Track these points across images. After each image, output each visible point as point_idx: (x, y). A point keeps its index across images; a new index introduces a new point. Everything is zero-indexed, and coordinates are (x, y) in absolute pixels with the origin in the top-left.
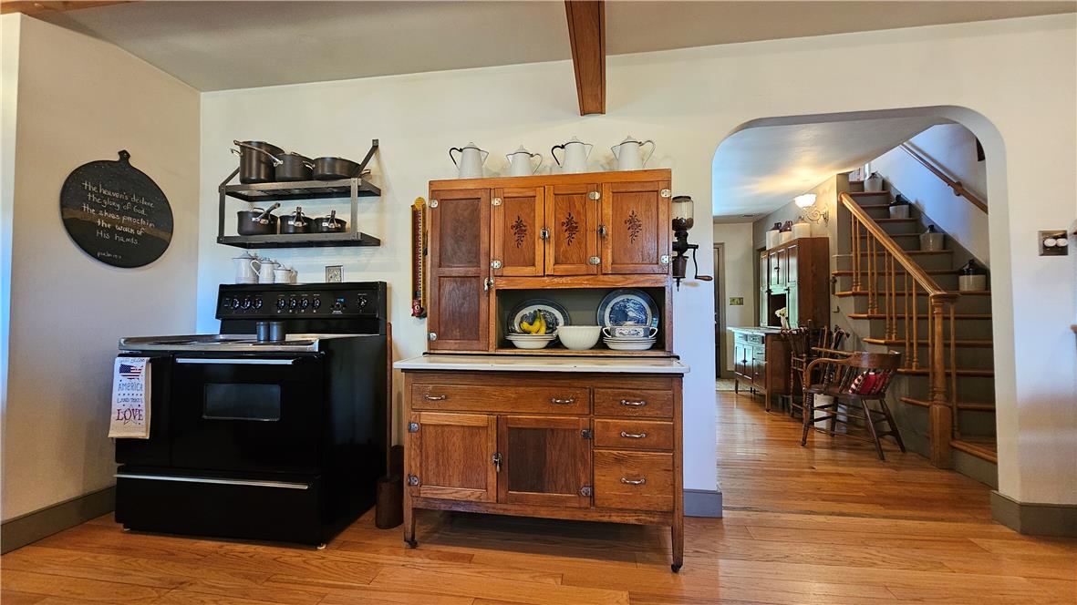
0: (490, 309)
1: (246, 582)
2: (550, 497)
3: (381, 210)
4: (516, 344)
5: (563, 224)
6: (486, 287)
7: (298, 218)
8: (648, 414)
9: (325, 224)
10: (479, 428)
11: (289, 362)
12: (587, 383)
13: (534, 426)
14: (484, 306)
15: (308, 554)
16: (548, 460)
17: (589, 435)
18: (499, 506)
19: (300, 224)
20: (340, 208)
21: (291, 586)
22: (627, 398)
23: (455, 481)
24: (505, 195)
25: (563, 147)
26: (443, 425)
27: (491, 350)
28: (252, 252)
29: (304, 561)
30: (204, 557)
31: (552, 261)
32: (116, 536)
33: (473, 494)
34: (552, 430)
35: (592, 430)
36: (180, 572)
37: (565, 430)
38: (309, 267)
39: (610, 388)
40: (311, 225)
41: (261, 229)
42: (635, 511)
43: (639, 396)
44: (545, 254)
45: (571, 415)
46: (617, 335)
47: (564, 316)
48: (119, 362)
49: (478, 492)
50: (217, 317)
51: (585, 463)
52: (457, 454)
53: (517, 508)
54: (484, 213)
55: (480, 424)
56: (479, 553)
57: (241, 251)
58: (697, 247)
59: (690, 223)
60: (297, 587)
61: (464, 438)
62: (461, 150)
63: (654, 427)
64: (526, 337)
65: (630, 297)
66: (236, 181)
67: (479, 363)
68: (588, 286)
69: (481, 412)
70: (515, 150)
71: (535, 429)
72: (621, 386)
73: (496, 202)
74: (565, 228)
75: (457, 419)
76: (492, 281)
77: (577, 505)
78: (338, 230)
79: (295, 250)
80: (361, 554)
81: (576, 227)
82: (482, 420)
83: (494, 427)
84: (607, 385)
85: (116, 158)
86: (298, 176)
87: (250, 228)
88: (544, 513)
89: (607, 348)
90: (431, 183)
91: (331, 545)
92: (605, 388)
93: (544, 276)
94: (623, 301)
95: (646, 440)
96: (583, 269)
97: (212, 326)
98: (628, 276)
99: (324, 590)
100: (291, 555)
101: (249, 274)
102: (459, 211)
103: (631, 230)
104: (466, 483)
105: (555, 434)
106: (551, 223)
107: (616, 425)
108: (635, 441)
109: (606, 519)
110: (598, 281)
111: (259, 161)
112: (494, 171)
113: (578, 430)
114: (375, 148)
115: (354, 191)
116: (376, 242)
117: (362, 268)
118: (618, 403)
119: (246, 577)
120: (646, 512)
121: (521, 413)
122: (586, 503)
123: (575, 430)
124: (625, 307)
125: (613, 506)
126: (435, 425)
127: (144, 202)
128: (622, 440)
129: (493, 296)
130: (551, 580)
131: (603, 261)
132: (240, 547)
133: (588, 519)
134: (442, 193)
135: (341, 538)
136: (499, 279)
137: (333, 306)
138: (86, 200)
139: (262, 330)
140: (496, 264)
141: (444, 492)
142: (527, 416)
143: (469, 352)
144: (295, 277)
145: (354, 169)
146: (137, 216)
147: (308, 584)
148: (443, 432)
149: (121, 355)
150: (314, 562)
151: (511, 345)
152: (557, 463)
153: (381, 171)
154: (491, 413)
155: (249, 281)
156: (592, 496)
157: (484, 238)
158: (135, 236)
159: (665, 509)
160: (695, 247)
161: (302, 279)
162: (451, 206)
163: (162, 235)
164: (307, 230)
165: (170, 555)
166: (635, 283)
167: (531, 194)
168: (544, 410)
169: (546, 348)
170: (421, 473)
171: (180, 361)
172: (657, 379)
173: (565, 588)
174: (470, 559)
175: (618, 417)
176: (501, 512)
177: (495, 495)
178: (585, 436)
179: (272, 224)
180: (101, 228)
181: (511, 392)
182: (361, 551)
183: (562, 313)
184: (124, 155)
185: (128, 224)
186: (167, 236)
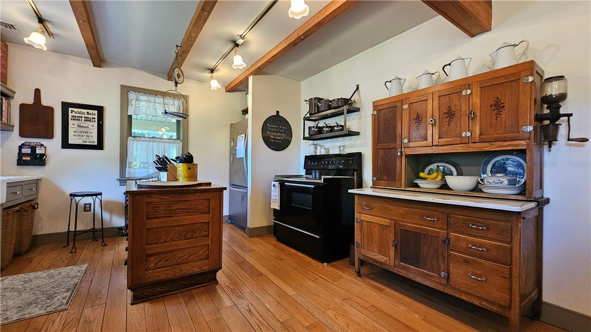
0: (402, 165)
1: (297, 266)
2: (423, 272)
3: (360, 118)
4: (420, 185)
5: (445, 113)
6: (399, 154)
7: (327, 127)
8: (489, 236)
9: (336, 128)
10: (386, 226)
11: (313, 186)
12: (447, 211)
13: (414, 230)
14: (398, 163)
15: (319, 264)
16: (422, 250)
17: (447, 241)
18: (396, 268)
19: (327, 129)
20: (340, 120)
21: (309, 272)
22: (474, 223)
23: (375, 250)
24: (410, 102)
25: (450, 64)
26: (370, 222)
27: (402, 187)
28: (315, 142)
29: (317, 266)
30: (290, 254)
31: (437, 137)
32: (274, 241)
33: (383, 259)
34: (424, 235)
35: (448, 239)
36: (282, 256)
37: (432, 236)
38: (333, 147)
39: (461, 215)
40: (332, 129)
41: (316, 133)
42: (479, 298)
43: (482, 223)
44: (432, 133)
45: (436, 228)
46: (486, 183)
47: (457, 170)
48: (273, 183)
49: (385, 258)
50: (304, 168)
51: (444, 258)
52: (376, 237)
53: (405, 272)
54: (398, 114)
55: (386, 224)
56: (387, 289)
57: (312, 142)
58: (571, 115)
59: (563, 97)
60: (311, 273)
61: (379, 230)
62: (390, 82)
63: (495, 246)
64: (423, 181)
65: (509, 157)
66: (308, 115)
67: (395, 194)
68: (462, 151)
69: (387, 218)
70: (422, 73)
71: (415, 232)
72: (469, 215)
73: (406, 107)
74: (446, 115)
75: (376, 220)
76: (403, 150)
77: (438, 281)
78: (342, 130)
79: (329, 140)
80: (338, 271)
81: (454, 114)
82: (387, 223)
83: (393, 227)
84: (459, 213)
85: (276, 114)
86: (326, 109)
87: (312, 133)
88: (419, 279)
89: (481, 191)
90: (373, 103)
91: (329, 264)
92: (458, 215)
93: (433, 146)
94: (502, 160)
95: (487, 253)
96: (458, 140)
97: (303, 172)
98: (493, 143)
99: (318, 278)
100: (314, 263)
101: (314, 152)
102: (386, 115)
103: (496, 111)
104: (380, 253)
105: (426, 238)
106: (437, 114)
107: (465, 239)
108: (478, 252)
109: (457, 295)
110: (470, 147)
111: (315, 105)
112: (414, 87)
113: (439, 237)
114: (358, 88)
115: (345, 112)
116: (358, 134)
117: (352, 146)
118: (467, 225)
119: (298, 264)
120: (487, 301)
121: (407, 222)
122: (444, 281)
123: (437, 237)
124: (505, 164)
125: (462, 289)
126: (367, 221)
127: (283, 128)
128: (469, 249)
129: (404, 158)
130: (417, 315)
131: (473, 134)
132: (301, 255)
133: (446, 292)
134: (378, 107)
135: (334, 263)
136: (407, 149)
137: (339, 164)
138: (268, 130)
139: (314, 173)
140: (406, 141)
141: (371, 254)
142: (410, 224)
143: (391, 188)
144: (329, 151)
145: (346, 101)
146: (281, 133)
147: (314, 273)
148: (370, 225)
149: (274, 181)
150: (320, 268)
151: (417, 186)
152: (427, 254)
153: (360, 99)
154: (392, 220)
155: (314, 154)
156: (448, 278)
157: (399, 127)
158: (281, 140)
159: (502, 303)
160: (569, 115)
161: (332, 152)
162: (383, 112)
163: (288, 138)
164: (331, 131)
165: (283, 250)
166: (498, 147)
167: (425, 98)
168: (419, 222)
169: (440, 188)
170: (361, 243)
171: (286, 184)
172: (498, 214)
173: (423, 322)
174: (381, 290)
175: (466, 234)
176: (397, 272)
177: (393, 262)
178: (444, 241)
179: (320, 130)
180: (271, 138)
181: (402, 210)
182: (338, 269)
183: (455, 167)
184: (278, 112)
185: (279, 136)
186: (290, 138)
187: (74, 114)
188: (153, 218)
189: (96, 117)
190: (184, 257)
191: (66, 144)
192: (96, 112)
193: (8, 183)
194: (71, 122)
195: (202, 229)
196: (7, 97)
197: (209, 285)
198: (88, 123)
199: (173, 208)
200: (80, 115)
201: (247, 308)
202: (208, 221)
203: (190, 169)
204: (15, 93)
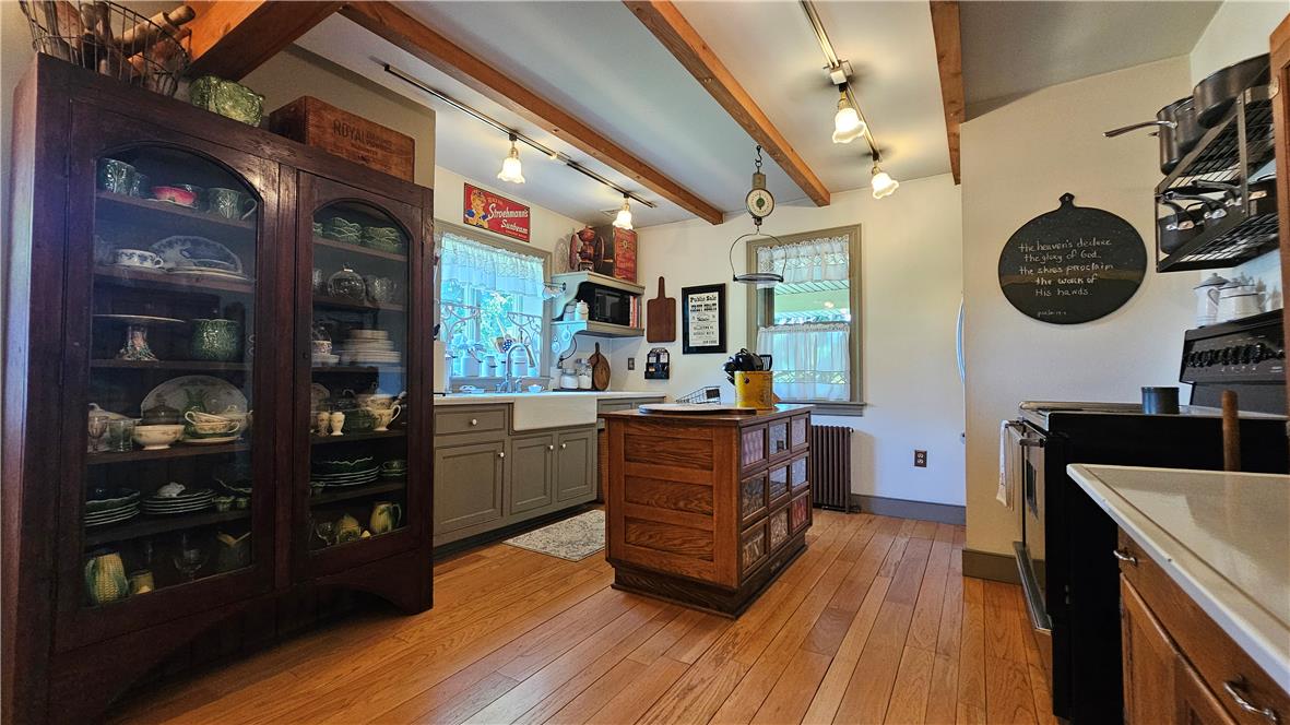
85: (1058, 205)
87: (1172, 241)
101: (1210, 313)
111: (1169, 136)
127: (1095, 242)
138: (1023, 263)
146: (1087, 262)
158: (1085, 285)
180: (1040, 287)
184: (1067, 199)
185: (1073, 275)
186: (1139, 273)
187: (694, 303)
188: (635, 461)
189: (717, 302)
190: (675, 542)
191: (688, 350)
192: (716, 294)
193: (598, 400)
194: (691, 315)
195: (702, 498)
196: (636, 295)
197: (714, 615)
198: (709, 313)
199: (657, 449)
200: (699, 303)
201: (694, 683)
202: (710, 484)
203: (747, 381)
204: (644, 288)
